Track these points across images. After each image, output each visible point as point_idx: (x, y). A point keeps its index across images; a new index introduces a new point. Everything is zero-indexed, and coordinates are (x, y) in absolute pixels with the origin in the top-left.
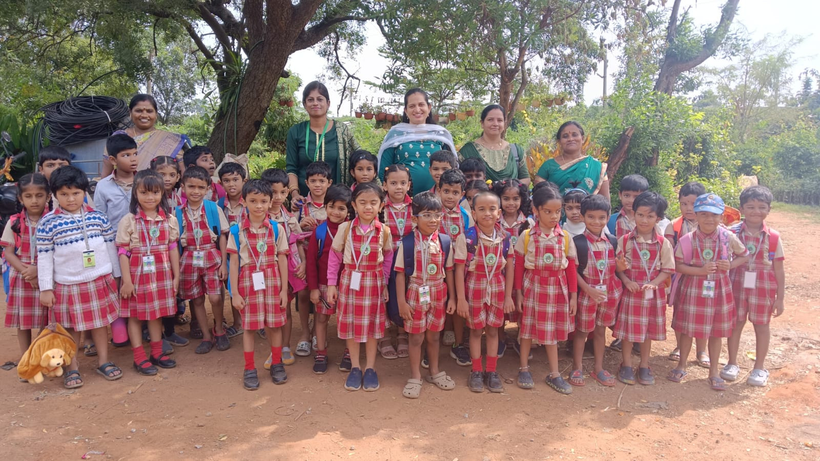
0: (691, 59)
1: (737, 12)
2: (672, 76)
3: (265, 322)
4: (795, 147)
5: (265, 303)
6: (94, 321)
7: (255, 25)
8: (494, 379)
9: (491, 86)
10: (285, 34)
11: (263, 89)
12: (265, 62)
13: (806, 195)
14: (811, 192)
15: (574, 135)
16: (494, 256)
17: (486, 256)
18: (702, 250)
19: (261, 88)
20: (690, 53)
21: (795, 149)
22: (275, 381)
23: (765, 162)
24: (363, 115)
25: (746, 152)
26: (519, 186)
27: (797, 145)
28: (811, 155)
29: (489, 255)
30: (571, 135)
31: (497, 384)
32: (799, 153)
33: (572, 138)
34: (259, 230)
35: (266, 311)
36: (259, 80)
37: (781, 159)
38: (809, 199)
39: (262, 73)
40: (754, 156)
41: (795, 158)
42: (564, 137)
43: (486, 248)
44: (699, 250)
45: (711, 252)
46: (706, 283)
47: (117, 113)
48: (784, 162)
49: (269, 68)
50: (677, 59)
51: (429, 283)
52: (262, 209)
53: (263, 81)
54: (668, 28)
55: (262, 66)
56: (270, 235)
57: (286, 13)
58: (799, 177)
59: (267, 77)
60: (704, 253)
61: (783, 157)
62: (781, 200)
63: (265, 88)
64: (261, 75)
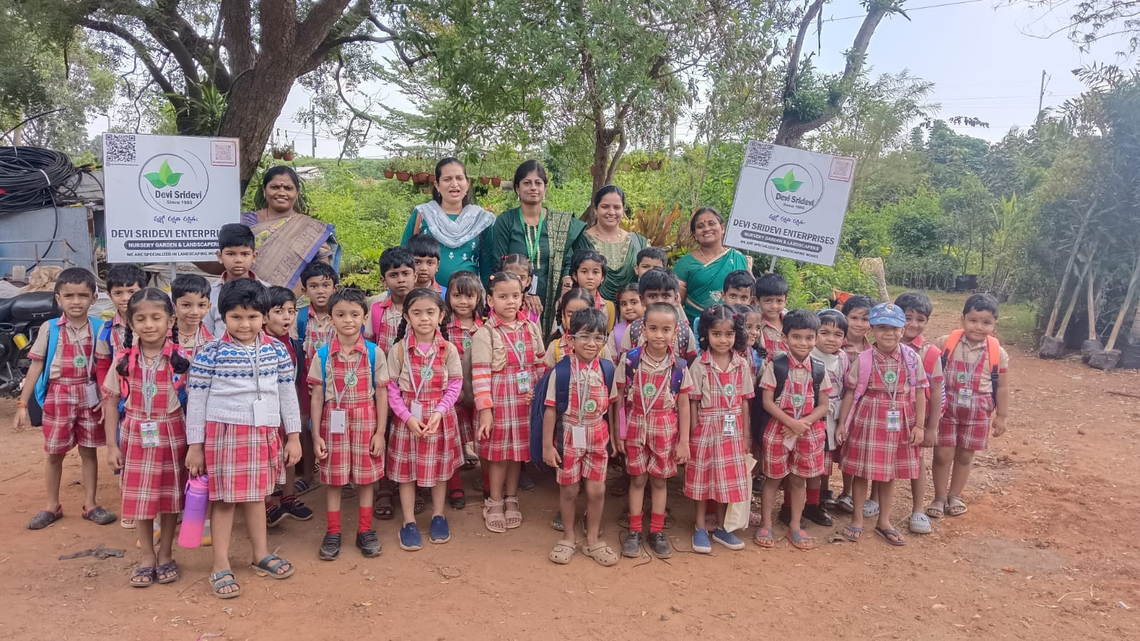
0: (814, 118)
1: (866, 61)
2: (792, 138)
3: (351, 476)
4: (914, 217)
5: (351, 452)
6: (248, 491)
7: (239, 47)
8: (660, 542)
9: (547, 133)
10: (285, 63)
11: (254, 136)
12: (256, 100)
13: (929, 278)
14: (934, 273)
15: (711, 223)
16: (653, 386)
17: (643, 385)
18: (883, 373)
19: (250, 135)
20: (813, 111)
21: (915, 220)
22: (367, 553)
23: (879, 236)
24: (395, 176)
25: (857, 222)
26: (734, 317)
27: (918, 216)
28: (934, 228)
29: (648, 385)
30: (706, 224)
31: (664, 548)
32: (920, 226)
33: (708, 228)
34: (350, 357)
35: (352, 463)
36: (248, 124)
37: (898, 232)
38: (933, 282)
39: (251, 114)
40: (866, 228)
41: (914, 231)
42: (700, 228)
43: (644, 375)
44: (880, 372)
45: (894, 374)
46: (889, 413)
47: (59, 173)
48: (902, 236)
49: (262, 108)
50: (798, 117)
51: (585, 422)
52: (352, 324)
53: (254, 125)
54: (787, 79)
55: (251, 104)
56: (364, 364)
57: (288, 34)
58: (920, 254)
59: (260, 120)
60: (886, 376)
61: (901, 230)
62: (901, 285)
63: (256, 135)
64: (250, 117)
